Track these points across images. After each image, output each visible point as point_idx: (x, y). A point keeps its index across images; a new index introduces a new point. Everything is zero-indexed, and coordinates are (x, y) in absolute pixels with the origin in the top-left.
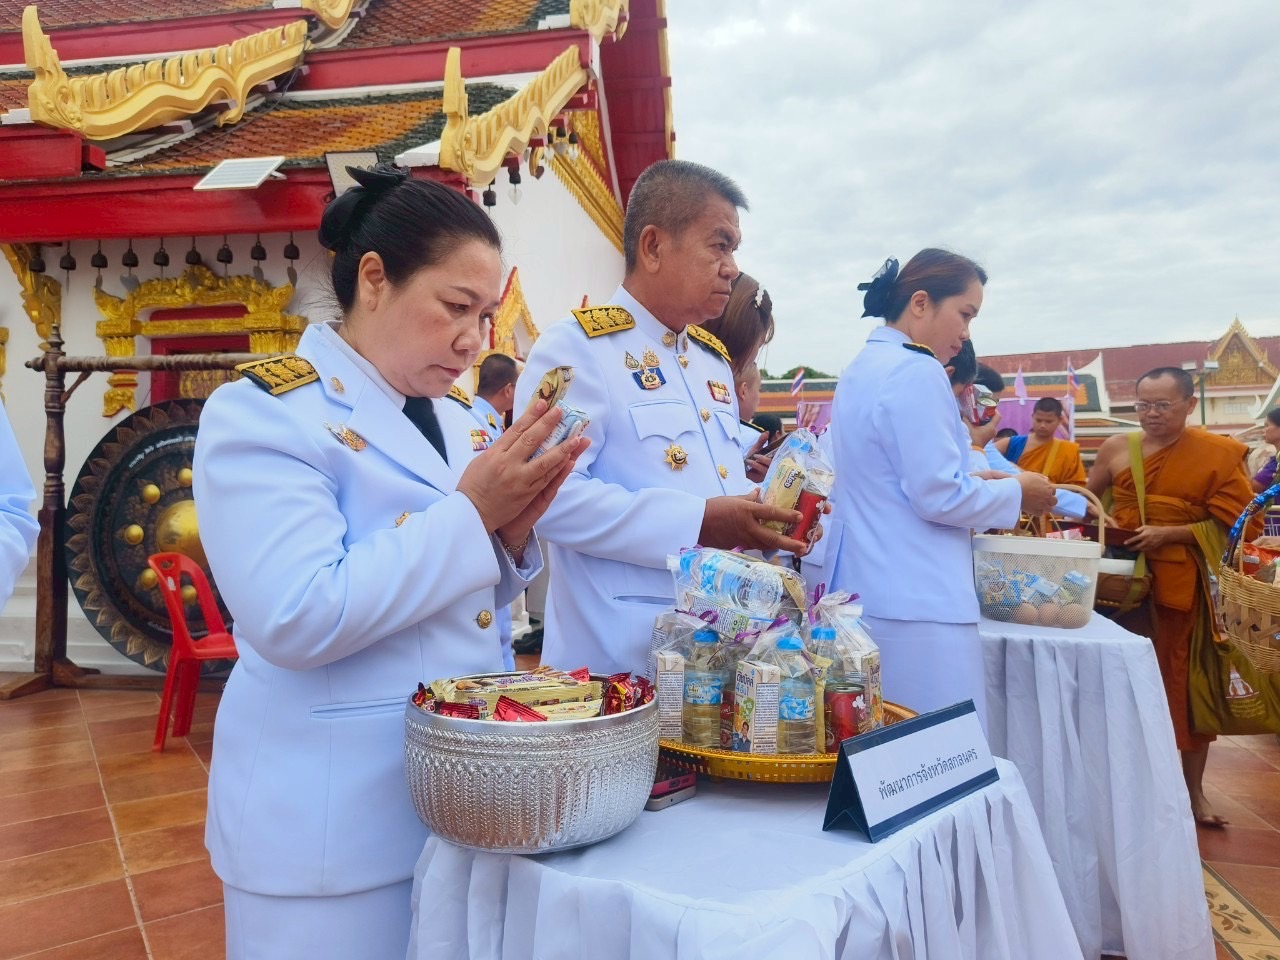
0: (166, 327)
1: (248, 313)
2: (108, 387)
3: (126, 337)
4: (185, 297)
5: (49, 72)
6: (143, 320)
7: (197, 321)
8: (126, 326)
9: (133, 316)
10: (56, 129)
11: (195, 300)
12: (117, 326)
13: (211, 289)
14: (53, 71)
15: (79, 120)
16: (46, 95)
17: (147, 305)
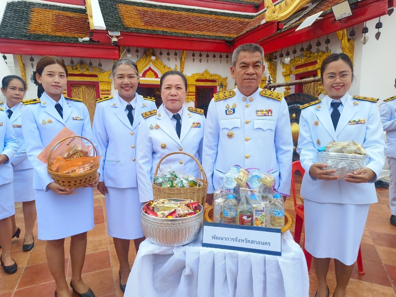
0: (298, 71)
1: (318, 63)
2: (285, 90)
3: (288, 76)
4: (302, 61)
5: (270, 7)
6: (293, 69)
7: (305, 68)
8: (288, 72)
9: (290, 69)
10: (271, 22)
11: (304, 62)
12: (286, 73)
13: (309, 57)
14: (271, 6)
15: (277, 17)
16: (269, 13)
17: (293, 65)
